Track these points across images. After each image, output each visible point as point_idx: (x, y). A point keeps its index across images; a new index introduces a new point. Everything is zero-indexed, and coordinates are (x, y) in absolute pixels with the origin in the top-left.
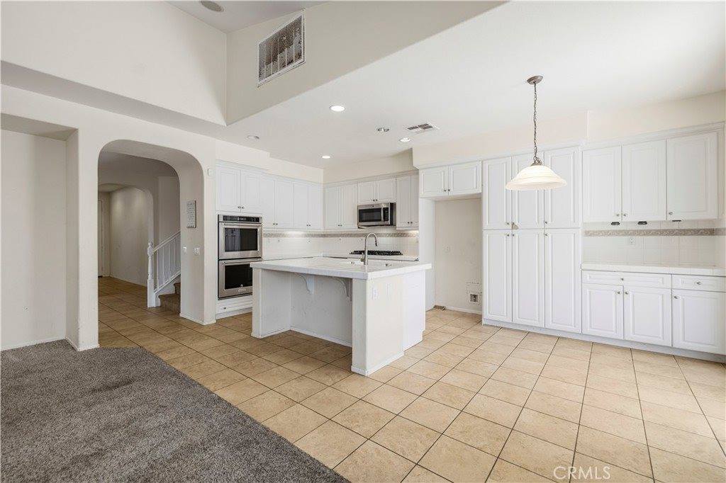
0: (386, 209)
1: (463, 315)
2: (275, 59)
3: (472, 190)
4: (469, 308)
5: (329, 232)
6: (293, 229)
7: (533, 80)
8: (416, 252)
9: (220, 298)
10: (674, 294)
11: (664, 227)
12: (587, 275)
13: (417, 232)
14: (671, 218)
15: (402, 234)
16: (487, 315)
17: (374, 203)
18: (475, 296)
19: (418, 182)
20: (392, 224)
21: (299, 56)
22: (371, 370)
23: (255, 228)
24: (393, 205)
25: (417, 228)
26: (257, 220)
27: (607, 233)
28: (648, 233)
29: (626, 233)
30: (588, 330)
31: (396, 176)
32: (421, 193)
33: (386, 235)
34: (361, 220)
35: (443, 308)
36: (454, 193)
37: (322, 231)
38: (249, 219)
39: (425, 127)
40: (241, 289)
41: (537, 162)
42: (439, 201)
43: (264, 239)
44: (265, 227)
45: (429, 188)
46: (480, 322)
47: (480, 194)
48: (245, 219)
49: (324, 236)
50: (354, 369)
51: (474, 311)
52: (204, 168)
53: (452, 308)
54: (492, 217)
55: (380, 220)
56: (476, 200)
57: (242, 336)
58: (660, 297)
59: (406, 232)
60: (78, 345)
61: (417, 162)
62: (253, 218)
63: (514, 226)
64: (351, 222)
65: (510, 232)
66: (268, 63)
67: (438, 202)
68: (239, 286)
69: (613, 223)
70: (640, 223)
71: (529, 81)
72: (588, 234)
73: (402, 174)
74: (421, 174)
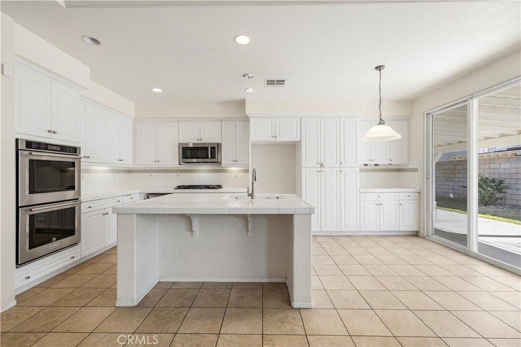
0: (213, 148)
3: (292, 137)
6: (102, 164)
7: (379, 68)
9: (19, 265)
10: (400, 202)
17: (198, 142)
19: (249, 128)
20: (218, 161)
23: (72, 160)
24: (219, 145)
26: (74, 150)
29: (372, 170)
31: (221, 120)
32: (252, 137)
33: (205, 171)
34: (184, 156)
36: (280, 139)
38: (63, 149)
41: (381, 122)
42: (255, 145)
44: (81, 162)
45: (259, 133)
47: (298, 142)
48: (59, 148)
49: (129, 171)
50: (296, 304)
54: (308, 158)
55: (207, 158)
57: (106, 312)
59: (225, 169)
61: (250, 110)
62: (70, 147)
63: (322, 165)
68: (50, 241)
69: (365, 165)
71: (376, 68)
73: (228, 119)
74: (252, 121)
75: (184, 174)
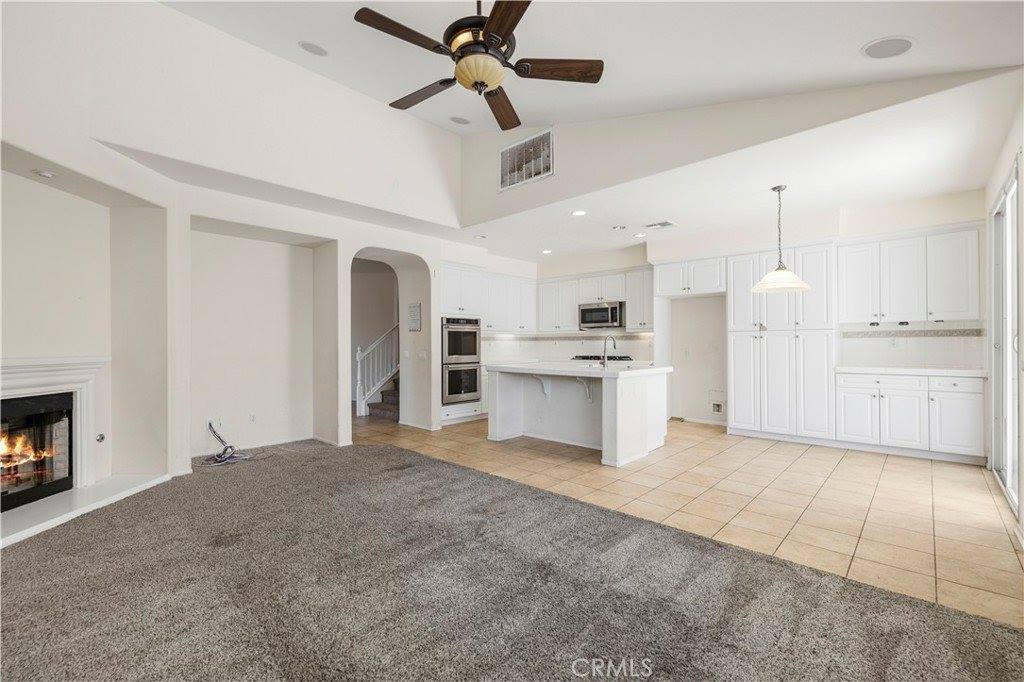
0: (614, 309)
1: (706, 426)
2: (520, 168)
3: (716, 288)
4: (712, 419)
5: (540, 335)
6: (504, 332)
7: (777, 189)
8: (651, 357)
9: (444, 404)
10: (932, 395)
11: (928, 328)
12: (841, 379)
13: (652, 334)
14: (932, 318)
15: (631, 337)
16: (733, 422)
17: (599, 301)
18: (718, 406)
19: (653, 278)
20: (621, 325)
21: (548, 169)
22: (622, 462)
23: (475, 330)
24: (622, 304)
25: (651, 329)
26: (476, 322)
27: (866, 334)
28: (912, 334)
30: (842, 436)
31: (625, 271)
32: (657, 291)
34: (584, 320)
35: (681, 420)
36: (694, 291)
37: (534, 332)
38: (469, 322)
39: (664, 224)
40: (464, 396)
41: (781, 267)
42: (676, 299)
43: (483, 343)
44: (483, 331)
45: (666, 286)
46: (725, 432)
47: (725, 293)
48: (466, 321)
49: (536, 339)
50: (604, 461)
51: (717, 423)
52: (431, 270)
53: (692, 420)
54: (737, 320)
55: (607, 321)
56: (720, 299)
58: (917, 399)
59: (636, 335)
60: (337, 441)
61: (653, 256)
62: (473, 320)
63: (762, 327)
64: (571, 323)
65: (758, 334)
66: (512, 171)
67: (673, 300)
68: (462, 392)
70: (902, 323)
71: (774, 189)
72: (846, 335)
73: (633, 269)
74: (657, 270)
75: (588, 342)
